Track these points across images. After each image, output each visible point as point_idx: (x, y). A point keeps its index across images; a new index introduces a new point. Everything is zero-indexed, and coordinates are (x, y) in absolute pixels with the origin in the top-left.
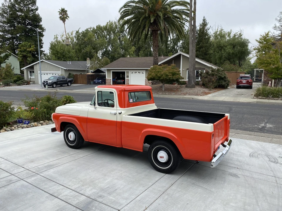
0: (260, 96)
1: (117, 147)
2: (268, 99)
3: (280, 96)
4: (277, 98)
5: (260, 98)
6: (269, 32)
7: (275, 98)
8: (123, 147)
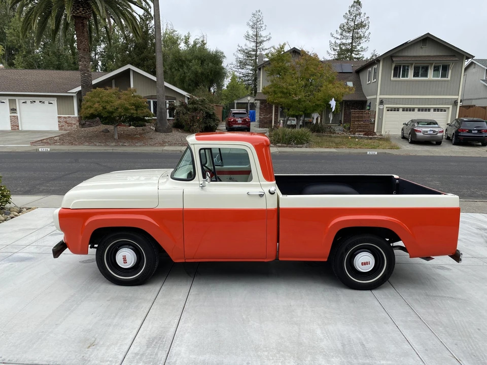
0: (279, 142)
1: (266, 260)
2: (290, 147)
3: (305, 142)
4: (302, 145)
5: (279, 147)
6: (285, 44)
7: (298, 145)
8: (280, 259)
